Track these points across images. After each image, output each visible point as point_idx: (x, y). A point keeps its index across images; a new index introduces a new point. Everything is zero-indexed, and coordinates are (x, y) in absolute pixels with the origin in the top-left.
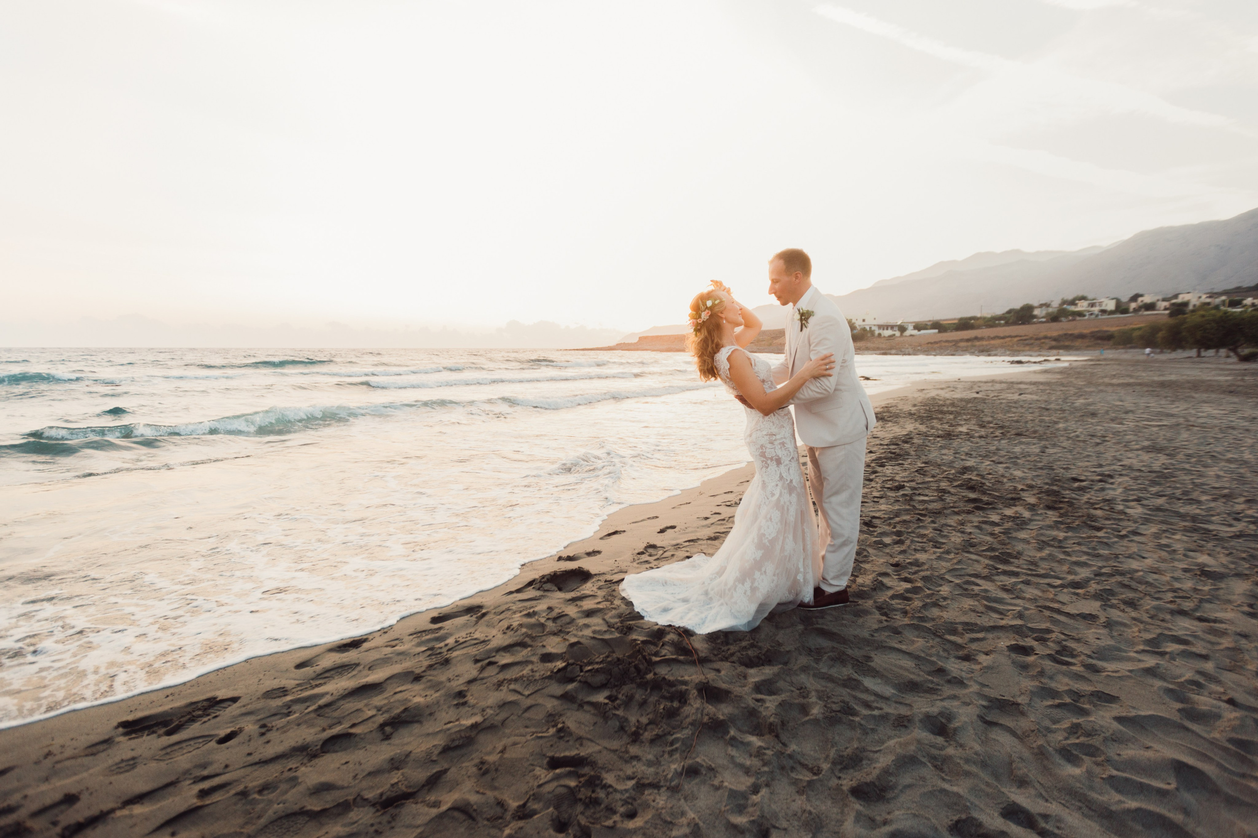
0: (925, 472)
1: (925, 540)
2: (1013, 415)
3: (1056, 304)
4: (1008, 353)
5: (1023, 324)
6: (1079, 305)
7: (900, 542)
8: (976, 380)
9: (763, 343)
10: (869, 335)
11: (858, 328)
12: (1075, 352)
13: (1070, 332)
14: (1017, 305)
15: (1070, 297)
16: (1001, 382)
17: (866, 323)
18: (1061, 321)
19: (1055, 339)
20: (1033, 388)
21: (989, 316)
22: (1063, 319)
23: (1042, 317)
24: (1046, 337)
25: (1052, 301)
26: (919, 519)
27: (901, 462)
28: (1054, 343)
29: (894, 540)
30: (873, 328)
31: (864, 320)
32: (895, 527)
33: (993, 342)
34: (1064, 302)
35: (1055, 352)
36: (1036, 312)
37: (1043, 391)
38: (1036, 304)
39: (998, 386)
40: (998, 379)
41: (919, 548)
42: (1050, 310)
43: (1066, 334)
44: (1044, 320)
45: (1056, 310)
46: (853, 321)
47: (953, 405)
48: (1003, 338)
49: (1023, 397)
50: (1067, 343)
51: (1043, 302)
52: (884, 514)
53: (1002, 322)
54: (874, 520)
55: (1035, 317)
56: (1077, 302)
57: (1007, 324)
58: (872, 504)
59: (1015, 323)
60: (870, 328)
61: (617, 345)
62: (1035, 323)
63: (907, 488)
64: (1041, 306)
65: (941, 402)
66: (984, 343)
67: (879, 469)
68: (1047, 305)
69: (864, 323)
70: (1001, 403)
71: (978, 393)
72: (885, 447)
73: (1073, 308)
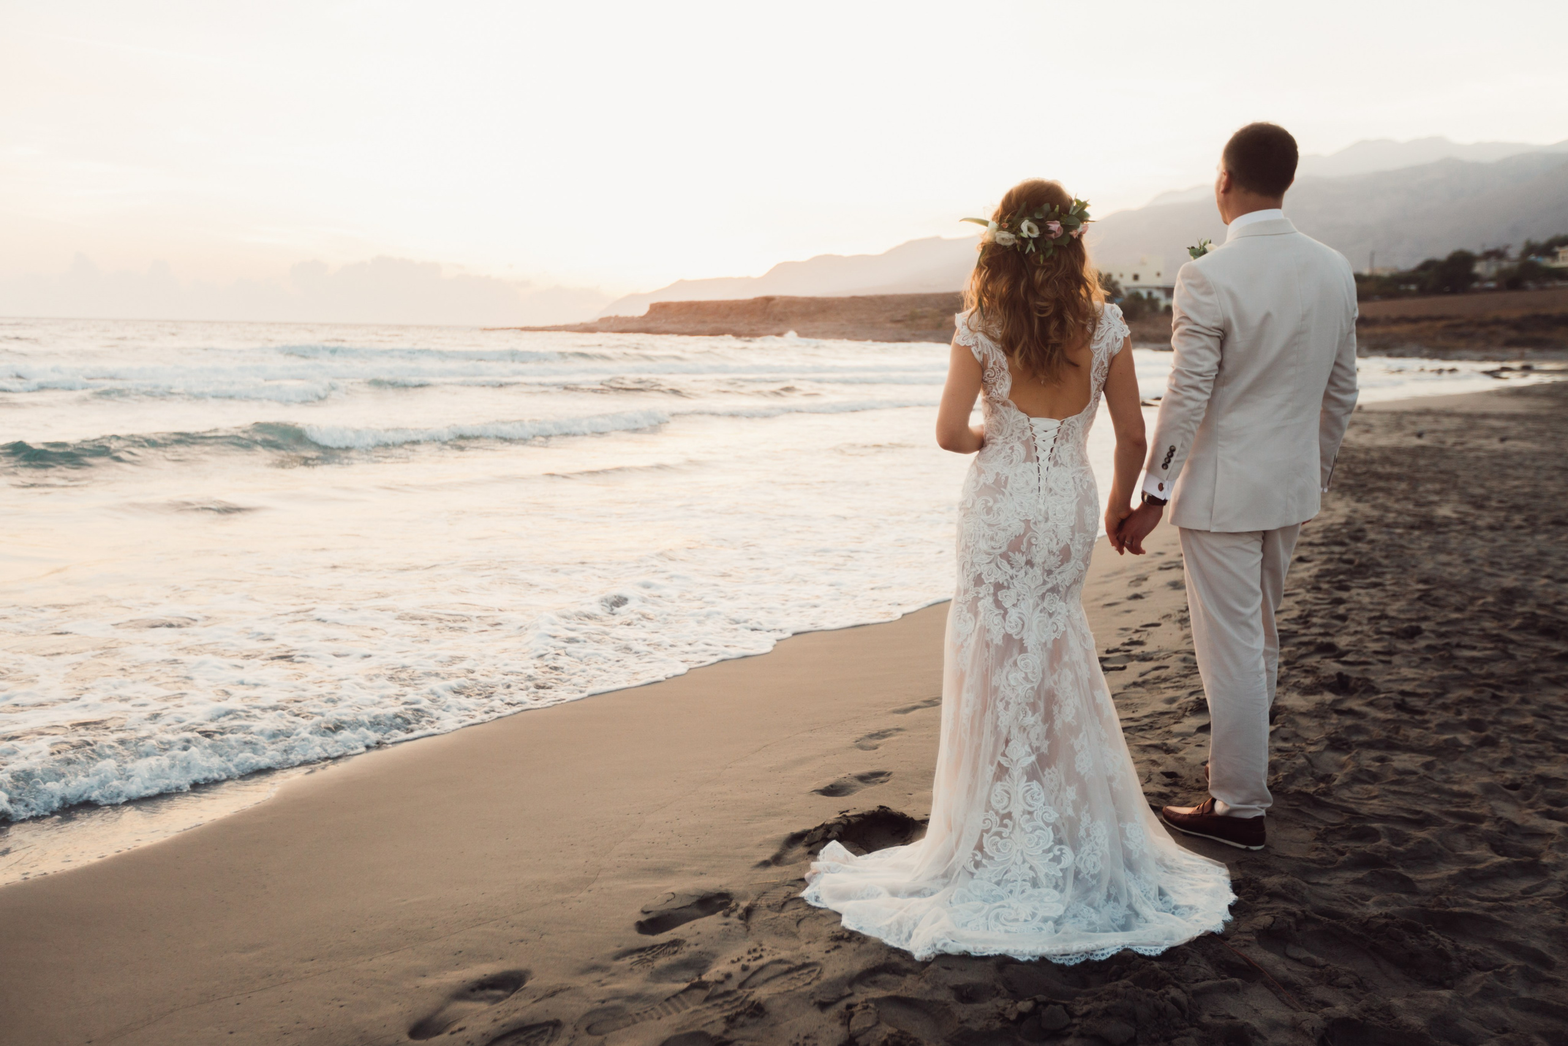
0: (1436, 599)
1: (1531, 737)
2: (1516, 483)
3: (1514, 253)
4: (1425, 351)
5: (1454, 292)
6: (1560, 255)
7: (1491, 742)
8: (1397, 408)
9: (924, 321)
10: (1147, 308)
11: (1124, 292)
12: (1553, 354)
13: (1543, 312)
14: (1441, 252)
15: (1541, 239)
16: (1450, 414)
17: (1142, 282)
18: (1525, 289)
19: (1517, 325)
20: (1515, 428)
21: (1386, 274)
22: (1530, 284)
23: (1491, 280)
24: (1497, 321)
25: (1508, 247)
26: (1494, 696)
27: (1373, 580)
28: (1513, 334)
29: (1473, 738)
30: (1156, 294)
31: (1136, 277)
32: (1459, 713)
33: (1395, 329)
34: (1531, 249)
35: (1516, 351)
36: (1479, 268)
37: (1540, 433)
38: (1477, 251)
39: (1447, 423)
40: (1435, 406)
41: (1532, 753)
42: (1505, 264)
43: (1536, 317)
44: (1492, 285)
45: (1516, 265)
46: (1115, 277)
47: (1386, 460)
48: (1416, 320)
49: (1508, 444)
50: (1539, 334)
51: (1490, 247)
52: (1420, 686)
53: (1413, 287)
54: (1408, 699)
55: (1476, 278)
56: (1557, 249)
57: (1423, 292)
58: (1380, 666)
59: (1437, 291)
60: (1150, 294)
61: (602, 320)
62: (1475, 291)
63: (1427, 634)
64: (1488, 255)
65: (1362, 456)
66: (1379, 330)
67: (1344, 595)
68: (1497, 254)
69: (1136, 284)
70: (1478, 459)
71: (1420, 435)
72: (1323, 549)
73: (1547, 262)
